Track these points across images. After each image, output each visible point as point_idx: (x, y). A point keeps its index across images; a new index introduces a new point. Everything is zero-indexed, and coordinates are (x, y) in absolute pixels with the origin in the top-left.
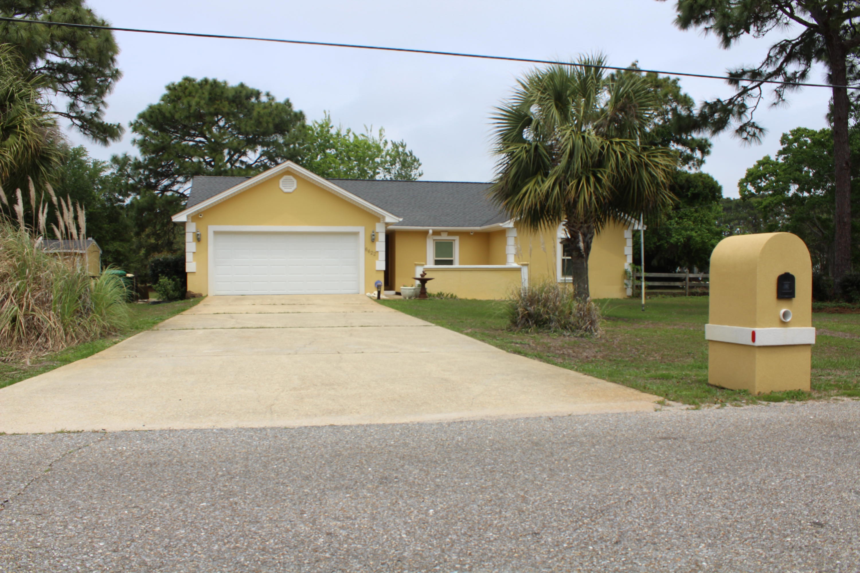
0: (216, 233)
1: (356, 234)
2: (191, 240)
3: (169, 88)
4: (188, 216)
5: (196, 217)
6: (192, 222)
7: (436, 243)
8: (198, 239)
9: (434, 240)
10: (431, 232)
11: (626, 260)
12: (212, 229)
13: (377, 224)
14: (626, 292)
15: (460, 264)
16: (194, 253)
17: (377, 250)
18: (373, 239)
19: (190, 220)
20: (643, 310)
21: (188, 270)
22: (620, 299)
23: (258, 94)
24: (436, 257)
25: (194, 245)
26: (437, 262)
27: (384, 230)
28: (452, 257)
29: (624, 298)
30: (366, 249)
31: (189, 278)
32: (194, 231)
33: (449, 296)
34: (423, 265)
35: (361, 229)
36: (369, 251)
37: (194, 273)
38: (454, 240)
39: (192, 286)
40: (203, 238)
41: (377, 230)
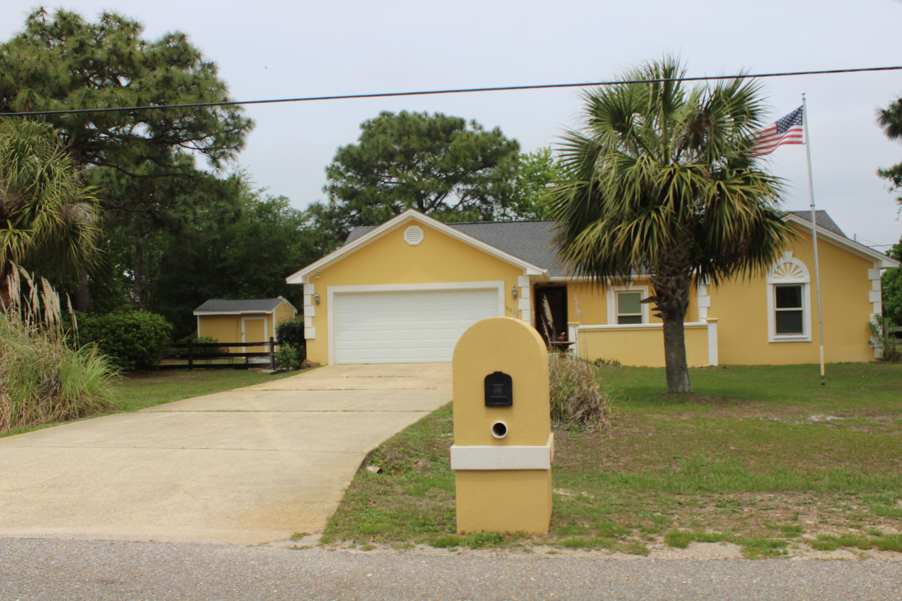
0: (336, 294)
1: (495, 290)
2: (310, 304)
3: (363, 126)
4: (305, 277)
5: (314, 278)
6: (311, 283)
7: (619, 295)
8: (317, 302)
9: (616, 292)
11: (871, 310)
12: (331, 290)
13: (520, 278)
14: (873, 354)
15: (650, 322)
16: (313, 317)
17: (520, 308)
18: (516, 296)
19: (308, 281)
20: (823, 384)
21: (306, 336)
22: (864, 364)
23: (462, 123)
24: (620, 312)
25: (313, 308)
26: (622, 320)
27: (527, 284)
28: (640, 312)
29: (871, 362)
30: (507, 308)
31: (309, 345)
32: (313, 293)
33: (611, 362)
34: (577, 325)
35: (500, 284)
36: (510, 310)
37: (313, 339)
38: (642, 291)
39: (311, 355)
40: (322, 300)
41: (520, 285)
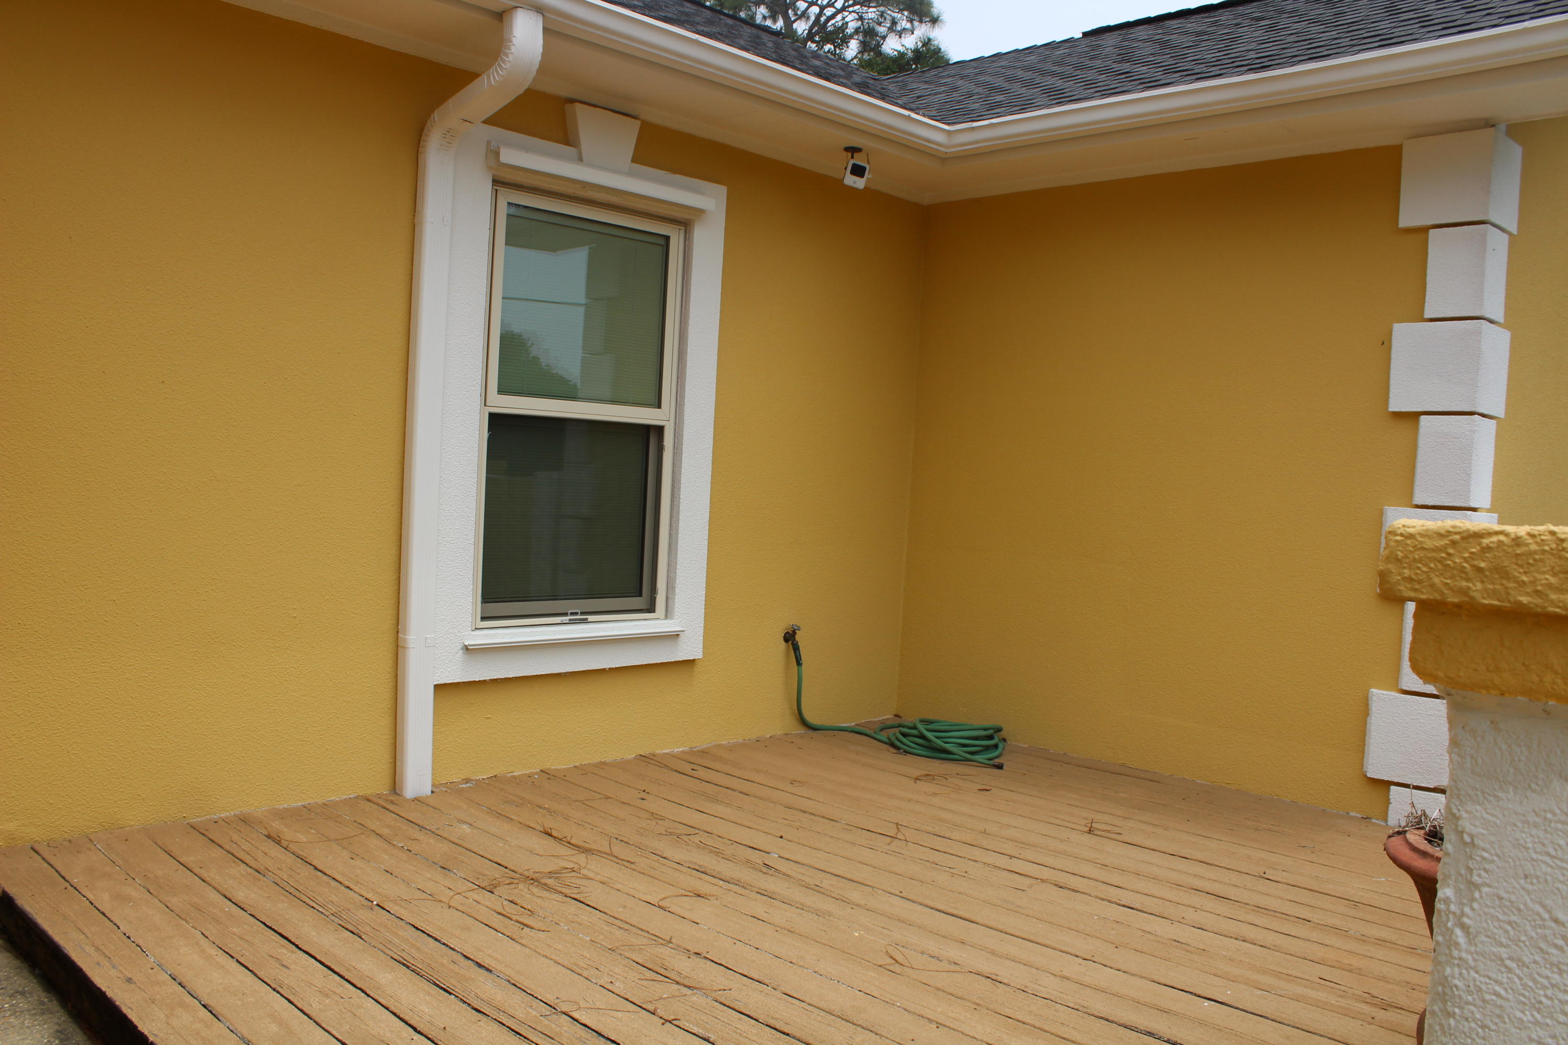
9: (499, 181)
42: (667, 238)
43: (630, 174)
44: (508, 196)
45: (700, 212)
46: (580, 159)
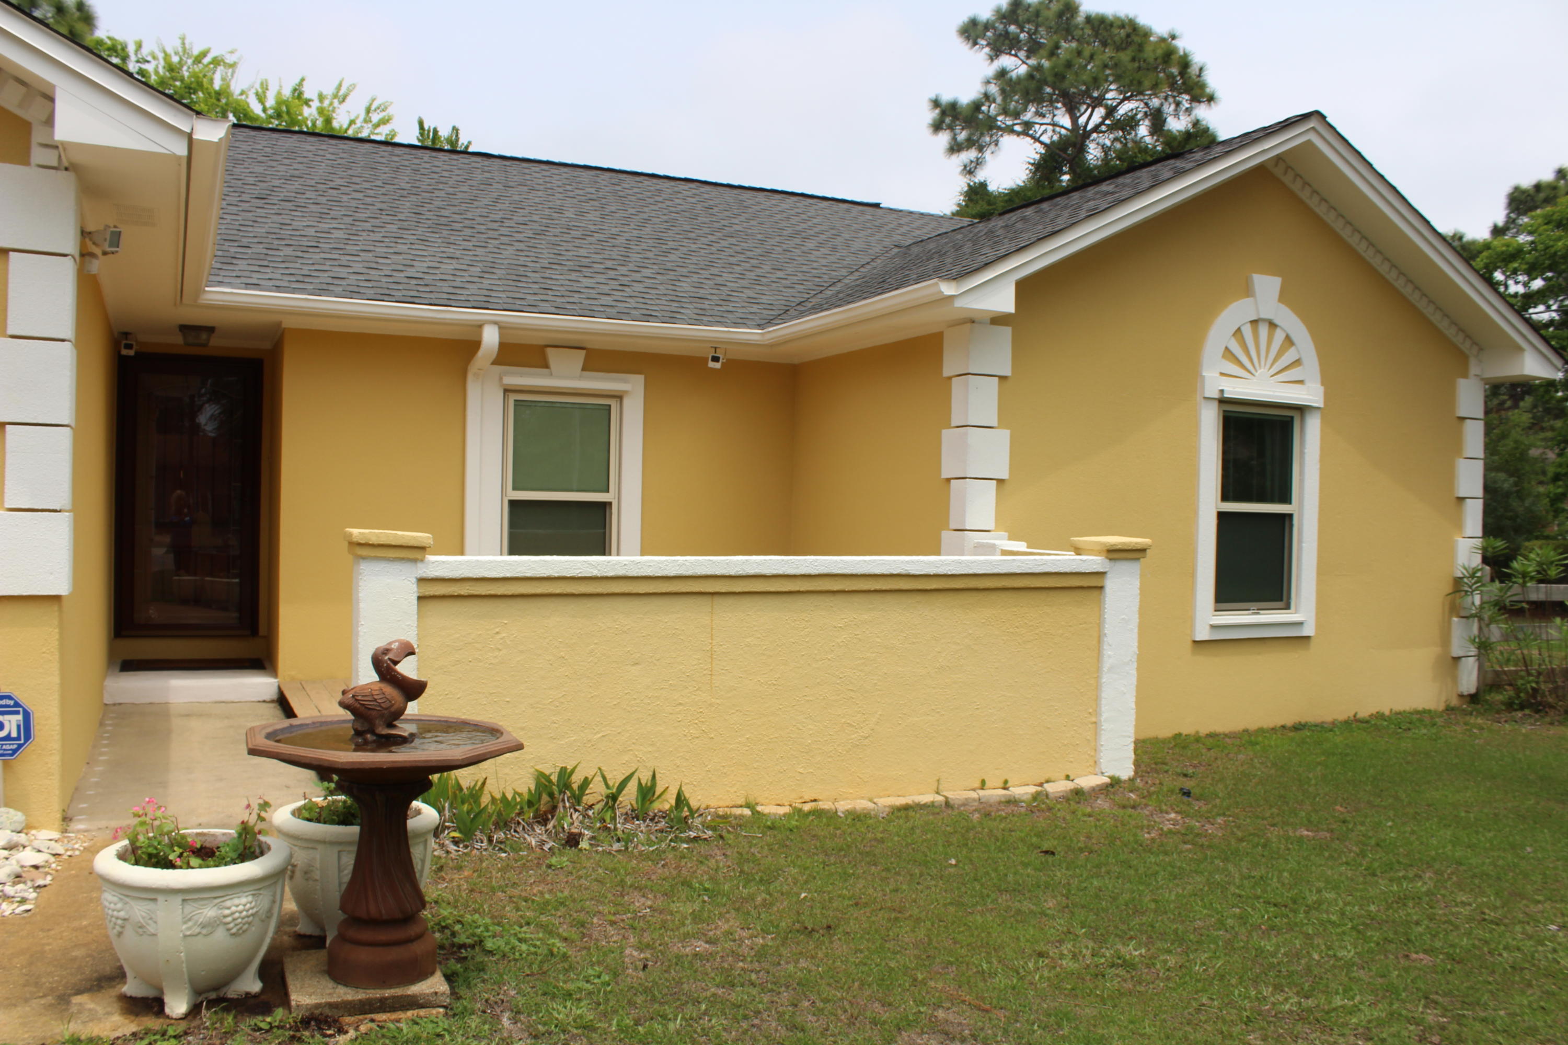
7: (520, 408)
9: (507, 391)
10: (490, 337)
11: (1458, 524)
14: (1455, 679)
24: (518, 485)
29: (1445, 707)
33: (629, 797)
34: (414, 553)
38: (619, 397)
42: (610, 406)
43: (580, 378)
44: (512, 398)
45: (626, 392)
46: (551, 375)
